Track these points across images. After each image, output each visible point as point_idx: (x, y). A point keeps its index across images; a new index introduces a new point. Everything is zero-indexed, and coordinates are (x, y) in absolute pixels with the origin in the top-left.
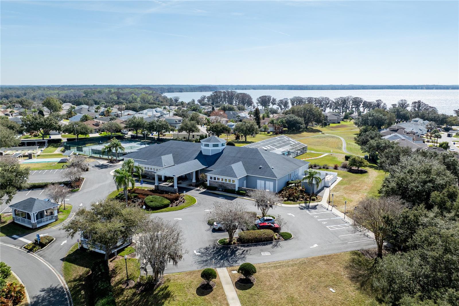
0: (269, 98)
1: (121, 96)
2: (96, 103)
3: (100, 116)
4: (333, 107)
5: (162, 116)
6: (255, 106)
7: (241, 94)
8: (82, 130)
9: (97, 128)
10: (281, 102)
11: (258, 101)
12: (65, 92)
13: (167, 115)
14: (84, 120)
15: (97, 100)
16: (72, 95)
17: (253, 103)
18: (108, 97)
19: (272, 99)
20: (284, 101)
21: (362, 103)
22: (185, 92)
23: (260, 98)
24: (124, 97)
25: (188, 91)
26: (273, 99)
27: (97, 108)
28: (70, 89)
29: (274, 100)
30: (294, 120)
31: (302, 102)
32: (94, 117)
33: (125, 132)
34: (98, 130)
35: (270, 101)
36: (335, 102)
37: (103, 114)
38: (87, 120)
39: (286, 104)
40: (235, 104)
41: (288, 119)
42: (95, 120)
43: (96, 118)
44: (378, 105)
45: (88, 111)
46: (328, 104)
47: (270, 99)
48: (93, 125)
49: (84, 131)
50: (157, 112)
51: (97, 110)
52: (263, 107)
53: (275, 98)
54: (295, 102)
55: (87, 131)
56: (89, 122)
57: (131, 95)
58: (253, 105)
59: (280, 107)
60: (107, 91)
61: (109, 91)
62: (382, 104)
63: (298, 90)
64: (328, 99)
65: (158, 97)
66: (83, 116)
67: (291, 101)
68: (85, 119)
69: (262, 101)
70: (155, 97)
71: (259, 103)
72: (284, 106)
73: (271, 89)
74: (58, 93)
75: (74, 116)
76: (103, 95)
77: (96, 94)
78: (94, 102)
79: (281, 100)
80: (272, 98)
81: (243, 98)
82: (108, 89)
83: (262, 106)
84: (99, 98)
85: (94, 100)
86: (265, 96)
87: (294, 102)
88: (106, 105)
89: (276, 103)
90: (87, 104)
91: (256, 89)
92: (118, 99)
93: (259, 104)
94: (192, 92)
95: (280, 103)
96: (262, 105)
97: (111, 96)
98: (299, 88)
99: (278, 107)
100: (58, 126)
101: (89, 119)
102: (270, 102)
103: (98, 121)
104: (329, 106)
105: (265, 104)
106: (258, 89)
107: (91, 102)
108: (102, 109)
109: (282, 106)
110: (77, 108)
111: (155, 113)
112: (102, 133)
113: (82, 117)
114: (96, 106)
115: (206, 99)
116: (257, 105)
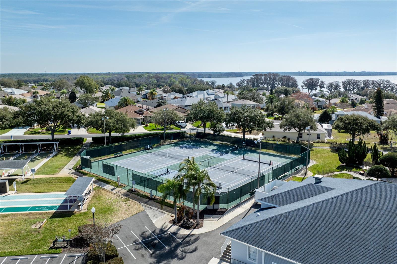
0: (317, 81)
1: (160, 80)
2: (137, 86)
3: (143, 100)
5: (216, 99)
8: (117, 124)
9: (141, 117)
11: (303, 84)
12: (109, 76)
13: (223, 98)
14: (123, 104)
15: (138, 82)
16: (115, 79)
17: (298, 86)
18: (148, 81)
19: (320, 82)
20: (334, 84)
22: (213, 77)
23: (307, 80)
24: (163, 80)
25: (217, 77)
27: (139, 90)
28: (114, 75)
29: (322, 83)
31: (357, 85)
32: (136, 101)
33: (181, 124)
34: (142, 121)
35: (317, 84)
37: (145, 97)
38: (127, 105)
39: (337, 87)
42: (138, 105)
43: (138, 102)
45: (129, 93)
48: (135, 112)
49: (120, 125)
50: (208, 95)
51: (139, 92)
55: (125, 126)
56: (129, 108)
57: (170, 79)
59: (329, 90)
60: (146, 76)
61: (148, 75)
65: (195, 81)
66: (122, 99)
67: (343, 84)
68: (125, 103)
69: (309, 84)
70: (193, 80)
71: (305, 86)
74: (103, 78)
75: (111, 98)
76: (143, 79)
77: (137, 78)
78: (135, 85)
79: (330, 83)
81: (287, 81)
82: (147, 74)
84: (140, 81)
85: (135, 83)
87: (347, 85)
88: (148, 88)
90: (128, 86)
92: (157, 82)
94: (220, 77)
95: (329, 86)
96: (308, 88)
97: (150, 80)
99: (327, 90)
100: (78, 116)
101: (130, 104)
103: (141, 105)
105: (311, 88)
107: (132, 84)
108: (144, 92)
109: (332, 89)
110: (117, 89)
111: (207, 96)
112: (149, 125)
113: (120, 101)
114: (138, 88)
115: (246, 83)
116: (302, 88)
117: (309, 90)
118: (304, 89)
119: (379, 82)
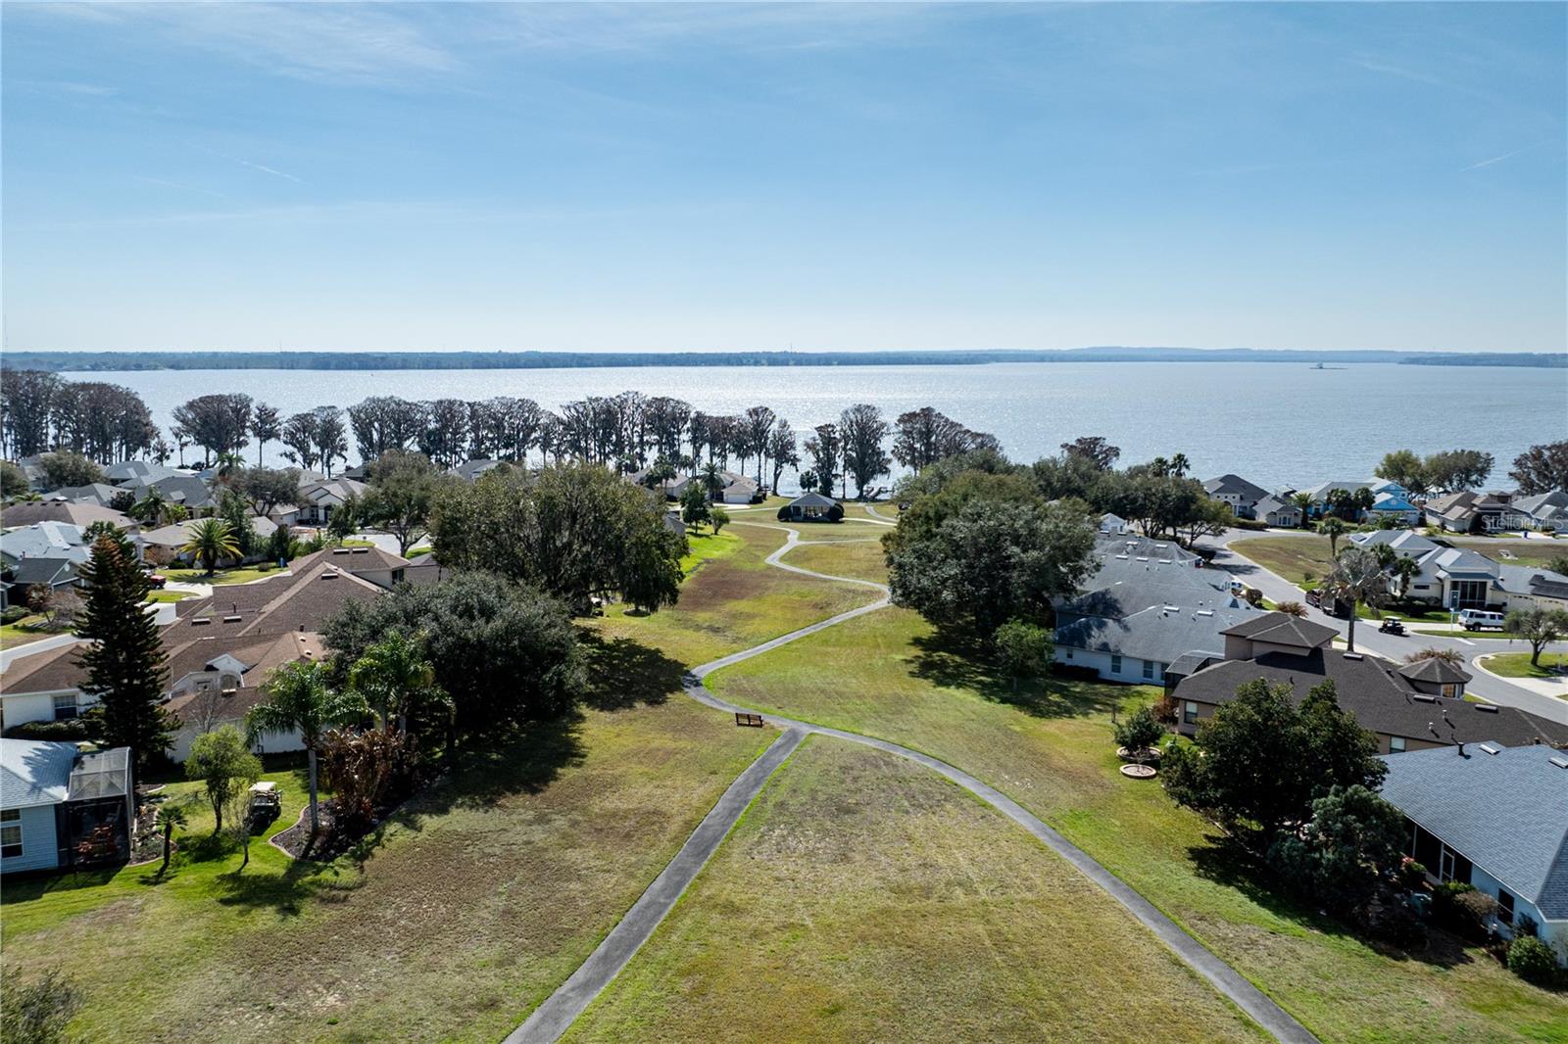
0: (240, 407)
4: (555, 442)
6: (168, 446)
7: (85, 387)
10: (304, 423)
11: (179, 424)
17: (154, 432)
19: (254, 411)
20: (318, 421)
21: (689, 425)
23: (191, 406)
26: (262, 410)
29: (267, 416)
30: (510, 631)
31: (412, 423)
35: (244, 421)
36: (565, 418)
39: (329, 437)
40: (55, 438)
41: (447, 631)
44: (755, 429)
46: (533, 429)
47: (248, 413)
52: (213, 454)
53: (270, 406)
54: (376, 425)
58: (153, 443)
59: (299, 450)
62: (775, 427)
63: (350, 368)
64: (533, 407)
67: (355, 418)
69: (205, 423)
71: (187, 432)
72: (317, 444)
73: (247, 368)
79: (299, 418)
80: (253, 406)
81: (96, 411)
83: (202, 448)
86: (220, 399)
87: (371, 424)
89: (281, 429)
91: (183, 368)
93: (185, 439)
95: (298, 430)
96: (203, 439)
98: (355, 363)
99: (290, 449)
102: (244, 427)
104: (536, 440)
105: (219, 438)
106: (190, 368)
109: (312, 443)
116: (177, 442)
117: (208, 452)
118: (186, 444)
119: (497, 407)
